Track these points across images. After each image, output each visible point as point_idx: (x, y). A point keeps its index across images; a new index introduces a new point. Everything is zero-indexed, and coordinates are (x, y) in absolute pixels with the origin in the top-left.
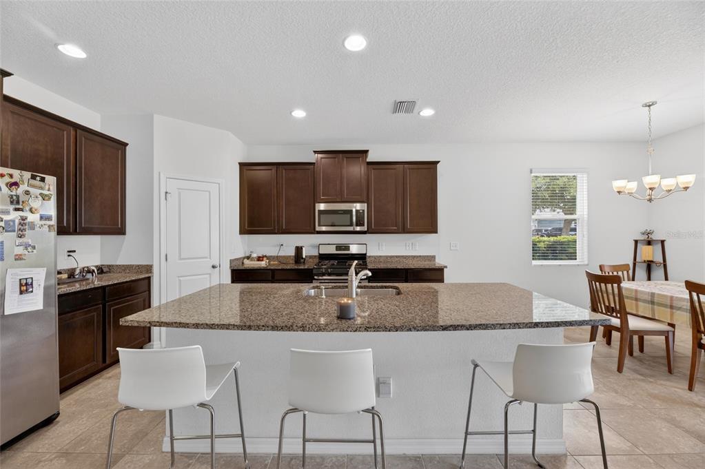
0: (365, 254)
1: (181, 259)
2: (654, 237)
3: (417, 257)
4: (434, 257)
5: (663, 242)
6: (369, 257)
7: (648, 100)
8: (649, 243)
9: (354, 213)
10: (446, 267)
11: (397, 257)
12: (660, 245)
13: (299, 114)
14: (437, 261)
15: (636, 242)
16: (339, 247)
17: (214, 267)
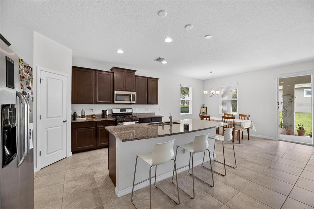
0: (132, 113)
1: (48, 118)
2: (205, 106)
3: (149, 113)
4: (155, 113)
5: (206, 107)
6: (134, 114)
7: (211, 71)
8: (203, 108)
9: (131, 96)
10: (163, 116)
11: (143, 113)
12: (206, 108)
13: (120, 51)
14: (156, 114)
15: (201, 107)
16: (121, 110)
17: (64, 122)
